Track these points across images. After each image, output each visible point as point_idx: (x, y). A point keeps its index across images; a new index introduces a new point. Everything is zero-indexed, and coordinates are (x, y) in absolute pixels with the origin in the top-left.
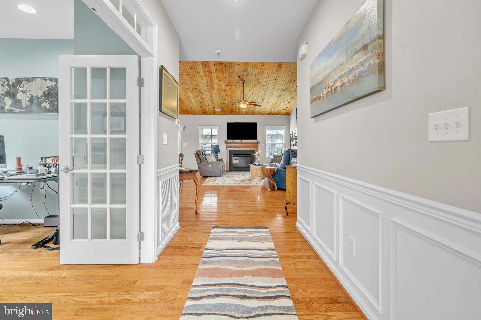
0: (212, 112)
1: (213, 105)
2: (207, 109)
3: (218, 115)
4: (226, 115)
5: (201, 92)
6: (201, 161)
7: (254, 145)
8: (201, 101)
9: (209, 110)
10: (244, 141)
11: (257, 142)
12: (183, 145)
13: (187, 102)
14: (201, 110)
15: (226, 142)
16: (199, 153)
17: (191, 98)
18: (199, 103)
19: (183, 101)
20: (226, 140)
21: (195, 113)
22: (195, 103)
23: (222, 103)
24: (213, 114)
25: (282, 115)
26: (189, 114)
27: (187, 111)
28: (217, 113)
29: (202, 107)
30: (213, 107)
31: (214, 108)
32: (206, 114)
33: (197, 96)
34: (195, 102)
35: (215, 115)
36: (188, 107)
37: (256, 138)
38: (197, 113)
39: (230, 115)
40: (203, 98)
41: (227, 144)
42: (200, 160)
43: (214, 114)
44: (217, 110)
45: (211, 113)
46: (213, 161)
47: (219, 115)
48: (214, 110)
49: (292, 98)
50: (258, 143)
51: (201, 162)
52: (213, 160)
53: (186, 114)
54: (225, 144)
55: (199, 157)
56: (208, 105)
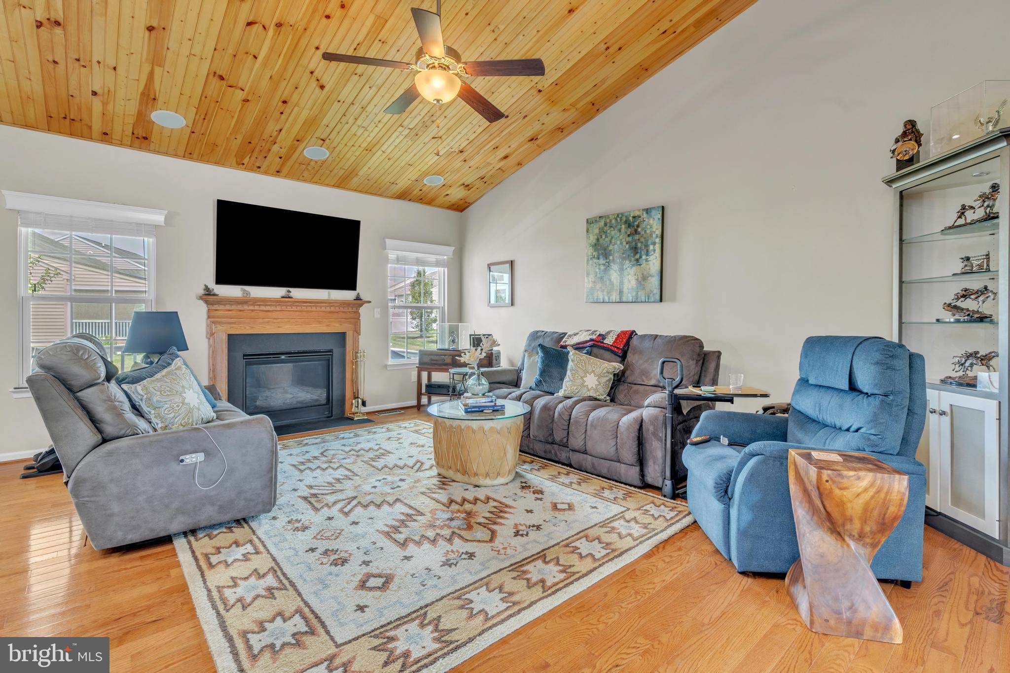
0: (123, 124)
1: (151, 75)
2: (94, 93)
3: (158, 152)
4: (208, 162)
6: (100, 431)
7: (344, 312)
9: (105, 104)
10: (300, 293)
11: (358, 298)
15: (208, 295)
16: (78, 373)
18: (38, 26)
20: (207, 288)
23: (221, 78)
24: (121, 144)
25: (441, 206)
28: (154, 137)
29: (61, 67)
30: (143, 94)
31: (149, 98)
32: (72, 134)
35: (140, 148)
37: (351, 284)
39: (231, 166)
41: (216, 307)
42: (95, 422)
43: (131, 146)
44: (166, 120)
48: (142, 118)
49: (532, 140)
50: (361, 305)
51: (105, 441)
54: (203, 308)
55: (78, 400)
56: (115, 68)
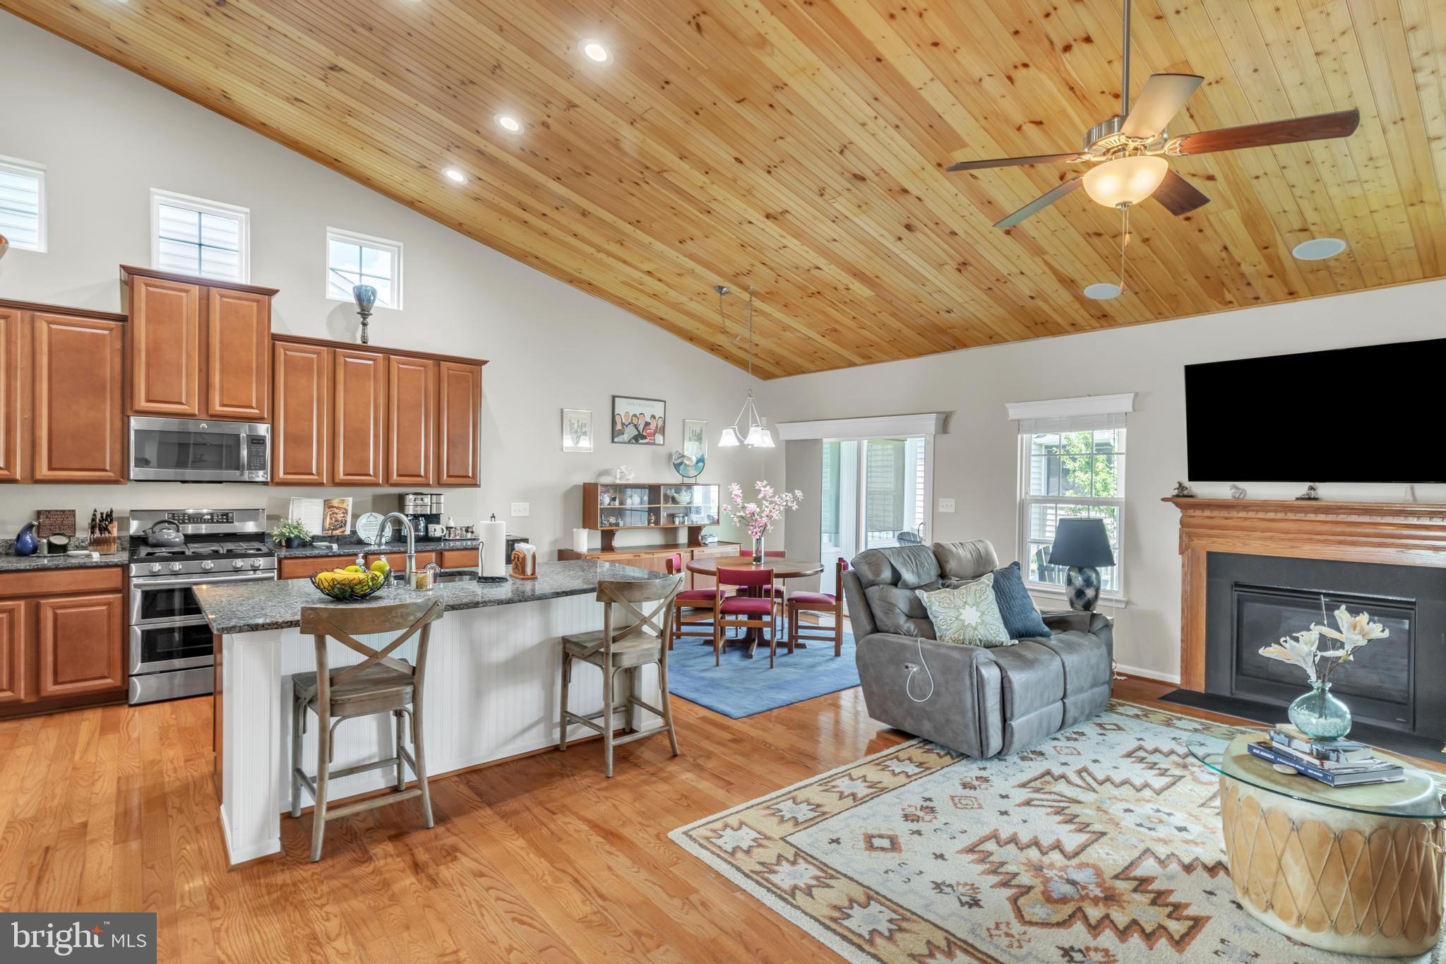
0: (1077, 312)
1: (1047, 263)
2: (1032, 297)
5: (905, 191)
6: (875, 623)
8: (961, 260)
9: (1046, 301)
12: (941, 510)
13: (894, 280)
14: (1002, 311)
15: (1182, 498)
16: (867, 573)
17: (897, 252)
18: (960, 271)
19: (877, 280)
20: (1177, 488)
21: (993, 338)
22: (940, 277)
23: (1098, 235)
24: (1092, 328)
26: (964, 345)
27: (941, 330)
28: (1111, 312)
29: (994, 288)
30: (1061, 282)
31: (1069, 283)
33: (909, 227)
34: (935, 272)
36: (921, 305)
38: (997, 334)
39: (1218, 310)
40: (954, 233)
44: (1104, 291)
45: (1082, 323)
46: (970, 634)
47: (1137, 322)
48: (1082, 300)
51: (874, 631)
52: (964, 627)
53: (954, 348)
54: (1177, 514)
56: (1022, 273)
